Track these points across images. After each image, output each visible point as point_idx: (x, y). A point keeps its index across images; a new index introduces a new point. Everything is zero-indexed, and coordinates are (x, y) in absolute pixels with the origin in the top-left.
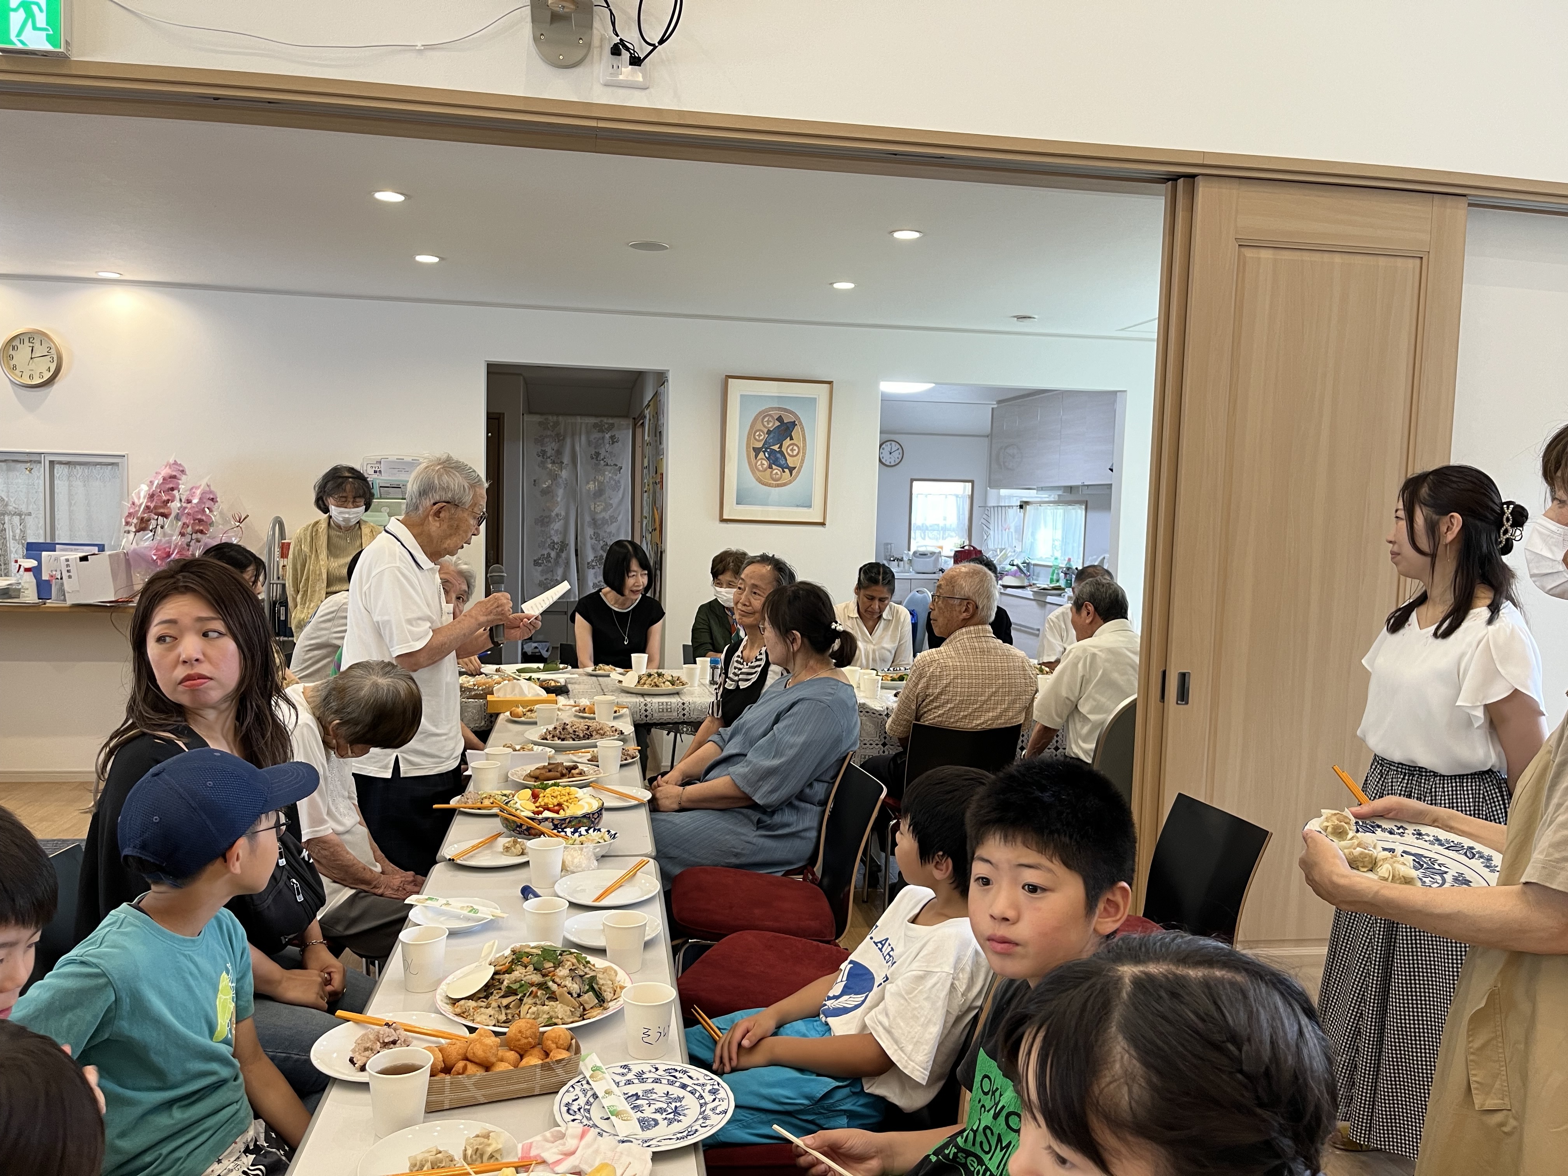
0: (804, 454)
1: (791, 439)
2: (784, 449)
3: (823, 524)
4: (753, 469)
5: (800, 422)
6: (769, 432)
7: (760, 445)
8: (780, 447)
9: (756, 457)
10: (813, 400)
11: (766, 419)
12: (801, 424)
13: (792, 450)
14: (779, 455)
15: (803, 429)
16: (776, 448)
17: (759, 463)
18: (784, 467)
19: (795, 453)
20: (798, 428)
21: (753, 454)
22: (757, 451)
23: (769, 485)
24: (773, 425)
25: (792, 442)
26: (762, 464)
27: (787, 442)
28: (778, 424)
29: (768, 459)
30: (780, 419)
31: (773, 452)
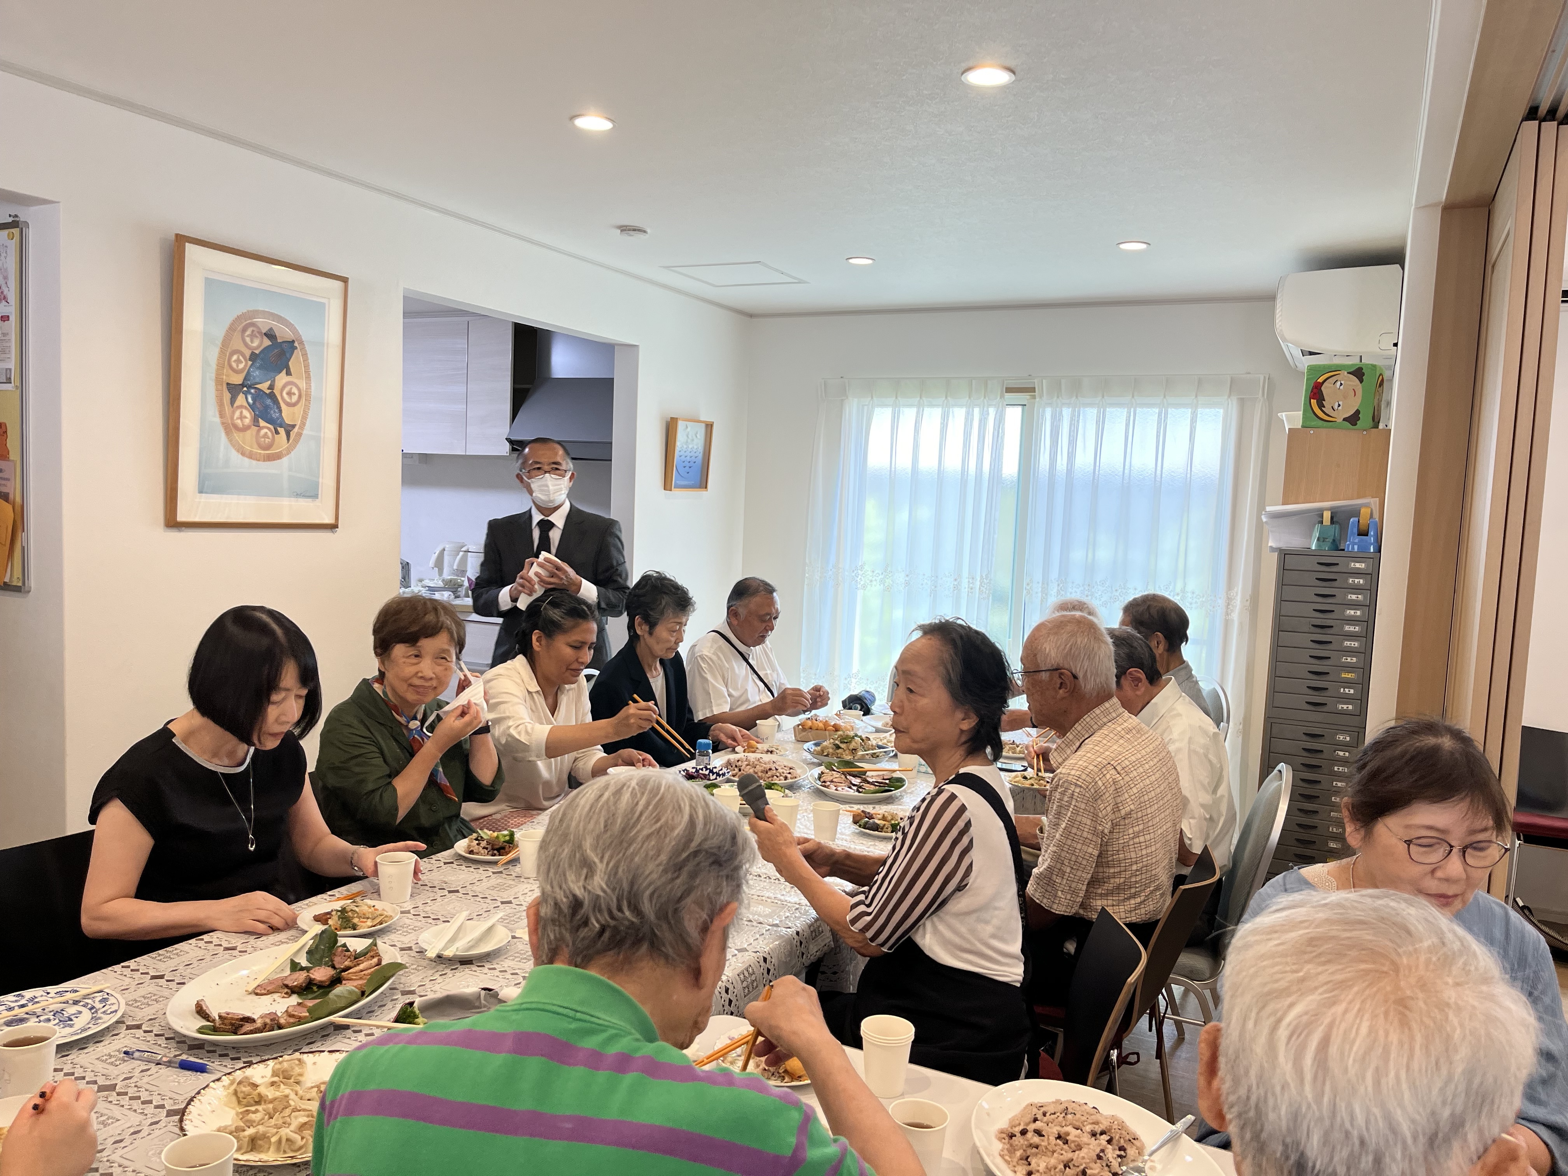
0: (308, 400)
1: (289, 373)
2: (276, 392)
3: (333, 527)
4: (228, 424)
5: (301, 343)
6: (253, 357)
7: (238, 379)
8: (271, 387)
9: (233, 401)
10: (319, 309)
11: (248, 332)
12: (303, 349)
13: (290, 394)
14: (269, 402)
15: (305, 355)
16: (264, 386)
17: (237, 414)
18: (277, 423)
19: (294, 399)
20: (297, 354)
21: (227, 396)
22: (234, 390)
23: (251, 456)
24: (259, 344)
25: (289, 378)
26: (242, 417)
27: (281, 379)
28: (267, 342)
29: (252, 407)
30: (270, 335)
31: (259, 395)
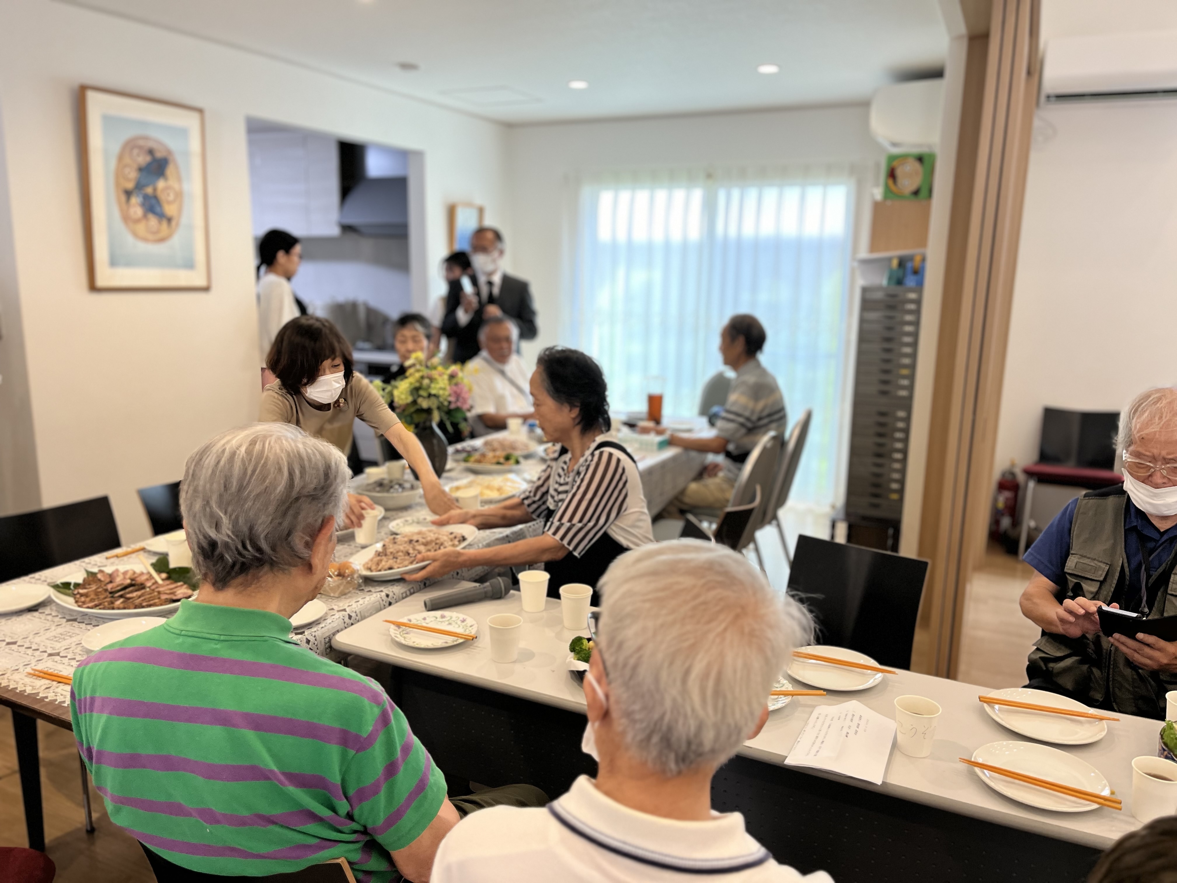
0: (181, 200)
1: (166, 179)
2: (158, 193)
3: (206, 289)
4: (126, 218)
6: (140, 169)
7: (130, 185)
9: (128, 202)
10: (183, 132)
11: (135, 151)
12: (174, 160)
13: (168, 194)
14: (153, 201)
15: (177, 167)
16: (149, 190)
17: (132, 209)
18: (161, 216)
19: (171, 198)
21: (123, 198)
23: (145, 240)
24: (143, 159)
25: (166, 183)
26: (136, 212)
27: (161, 184)
29: (143, 205)
30: (151, 152)
31: (146, 197)
